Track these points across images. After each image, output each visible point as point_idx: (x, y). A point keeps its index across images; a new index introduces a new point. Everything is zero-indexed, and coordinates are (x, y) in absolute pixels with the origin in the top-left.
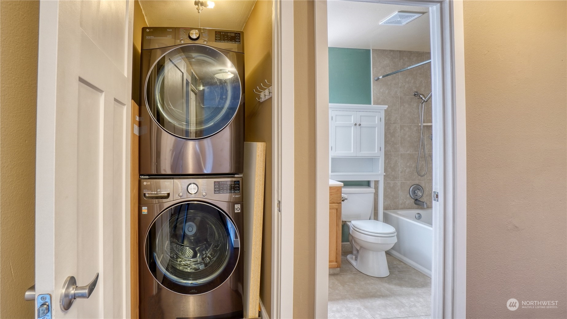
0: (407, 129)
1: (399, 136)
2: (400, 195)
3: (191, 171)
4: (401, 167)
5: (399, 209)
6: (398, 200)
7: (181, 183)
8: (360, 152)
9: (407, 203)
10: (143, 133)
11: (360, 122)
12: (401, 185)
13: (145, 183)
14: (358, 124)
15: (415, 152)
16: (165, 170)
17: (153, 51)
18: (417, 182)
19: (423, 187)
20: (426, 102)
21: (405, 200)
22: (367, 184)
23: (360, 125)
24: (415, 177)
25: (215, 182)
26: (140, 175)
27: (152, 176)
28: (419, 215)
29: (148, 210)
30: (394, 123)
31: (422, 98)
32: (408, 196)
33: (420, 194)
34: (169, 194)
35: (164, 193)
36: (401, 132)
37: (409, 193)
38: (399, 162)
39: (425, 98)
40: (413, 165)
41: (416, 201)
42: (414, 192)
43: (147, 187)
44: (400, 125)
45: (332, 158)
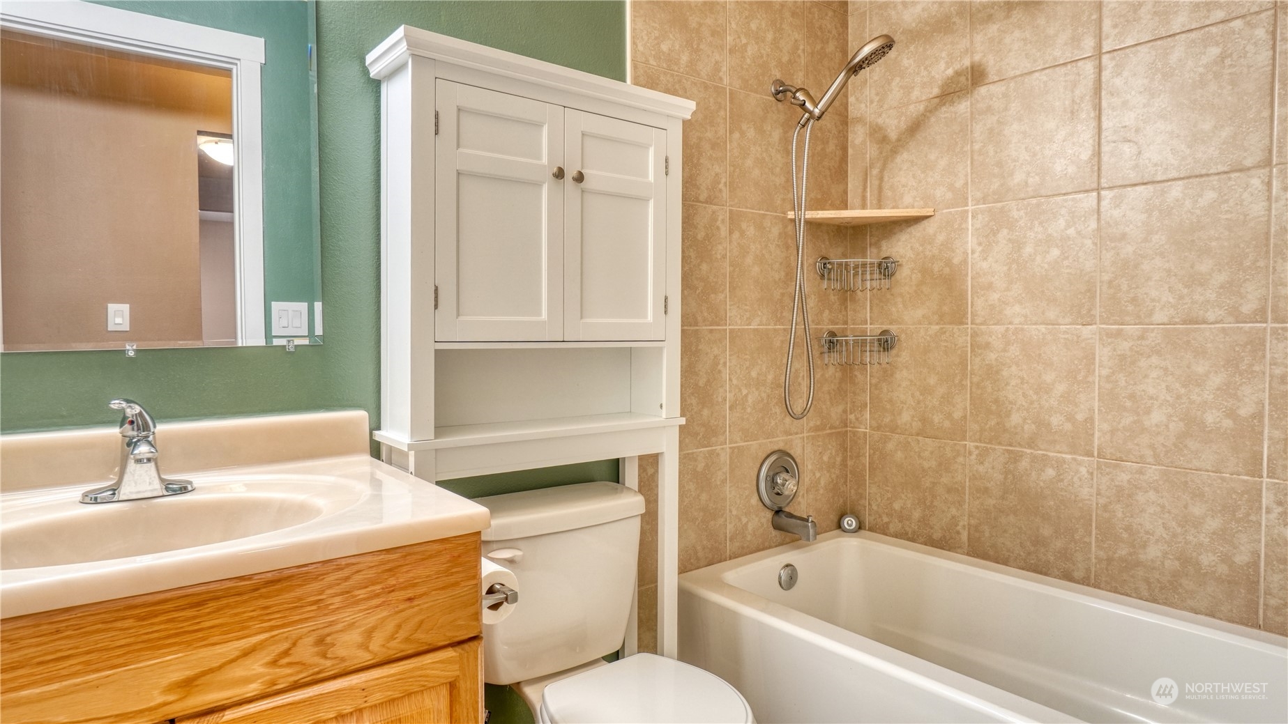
0: (751, 231)
1: (724, 257)
2: (728, 503)
4: (730, 386)
5: (725, 560)
6: (721, 521)
8: (582, 318)
9: (750, 527)
11: (582, 168)
12: (731, 458)
14: (570, 173)
15: (775, 325)
18: (779, 442)
19: (797, 460)
20: (819, 118)
21: (744, 520)
22: (613, 472)
23: (580, 178)
24: (773, 423)
28: (789, 568)
30: (709, 201)
31: (803, 105)
32: (754, 500)
33: (791, 486)
36: (730, 242)
37: (756, 491)
38: (725, 363)
39: (816, 105)
40: (770, 377)
41: (776, 518)
42: (772, 481)
44: (731, 211)
45: (436, 351)
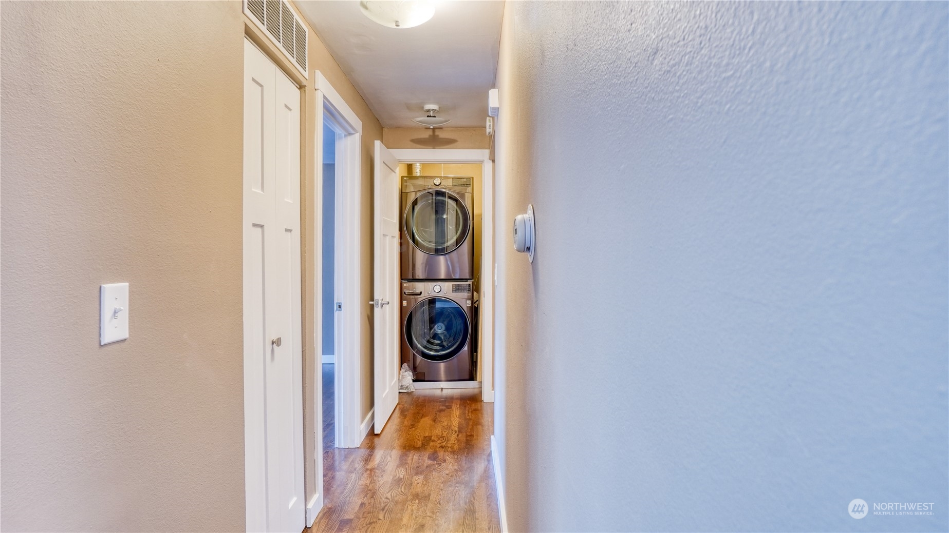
3: (443, 277)
7: (430, 285)
10: (403, 250)
13: (405, 285)
16: (418, 276)
17: (408, 193)
25: (453, 285)
26: (402, 279)
27: (409, 280)
29: (407, 303)
34: (421, 293)
35: (418, 291)
43: (407, 288)
